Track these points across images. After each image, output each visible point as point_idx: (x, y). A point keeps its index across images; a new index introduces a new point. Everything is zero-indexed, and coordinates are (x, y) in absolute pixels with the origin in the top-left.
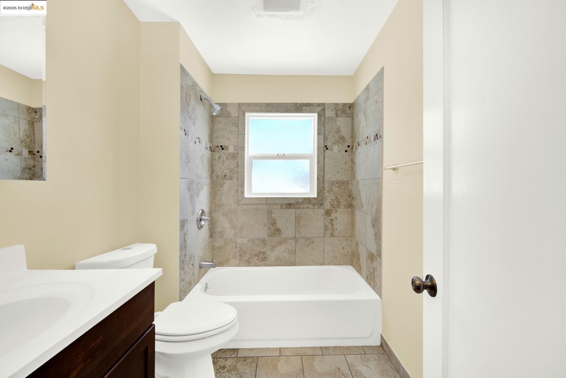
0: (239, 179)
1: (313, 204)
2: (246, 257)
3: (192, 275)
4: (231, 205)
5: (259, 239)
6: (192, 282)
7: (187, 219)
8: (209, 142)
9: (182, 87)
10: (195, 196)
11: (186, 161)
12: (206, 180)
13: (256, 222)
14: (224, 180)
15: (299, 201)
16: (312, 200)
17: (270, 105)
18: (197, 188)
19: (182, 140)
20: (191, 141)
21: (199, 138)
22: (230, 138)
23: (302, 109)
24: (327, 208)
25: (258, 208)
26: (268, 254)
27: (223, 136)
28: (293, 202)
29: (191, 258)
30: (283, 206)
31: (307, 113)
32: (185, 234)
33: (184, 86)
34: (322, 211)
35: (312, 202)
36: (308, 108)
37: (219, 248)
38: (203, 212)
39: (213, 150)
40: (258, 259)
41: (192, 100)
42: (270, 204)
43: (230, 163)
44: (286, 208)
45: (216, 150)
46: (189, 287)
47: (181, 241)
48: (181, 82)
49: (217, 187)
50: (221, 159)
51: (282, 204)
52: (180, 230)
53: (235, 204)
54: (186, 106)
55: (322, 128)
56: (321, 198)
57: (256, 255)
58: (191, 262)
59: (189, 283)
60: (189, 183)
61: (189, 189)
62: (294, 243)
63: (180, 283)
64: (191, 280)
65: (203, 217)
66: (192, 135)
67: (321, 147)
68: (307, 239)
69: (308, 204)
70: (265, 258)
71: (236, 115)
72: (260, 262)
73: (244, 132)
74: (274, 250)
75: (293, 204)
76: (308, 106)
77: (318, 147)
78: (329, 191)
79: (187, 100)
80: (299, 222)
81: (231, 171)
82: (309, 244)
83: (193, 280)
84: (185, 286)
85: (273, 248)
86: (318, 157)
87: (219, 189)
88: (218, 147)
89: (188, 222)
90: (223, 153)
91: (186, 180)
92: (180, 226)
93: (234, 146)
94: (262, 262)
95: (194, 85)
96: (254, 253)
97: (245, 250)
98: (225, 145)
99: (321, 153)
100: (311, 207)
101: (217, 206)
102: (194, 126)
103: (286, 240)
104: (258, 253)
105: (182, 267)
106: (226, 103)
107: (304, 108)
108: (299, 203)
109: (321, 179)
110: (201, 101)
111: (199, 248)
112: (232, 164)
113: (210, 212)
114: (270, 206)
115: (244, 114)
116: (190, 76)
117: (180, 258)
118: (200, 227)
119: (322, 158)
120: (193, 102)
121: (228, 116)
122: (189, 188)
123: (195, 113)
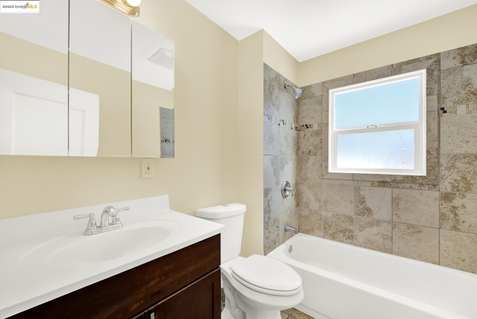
0: (323, 154)
1: (420, 184)
2: (330, 230)
3: (276, 235)
4: (315, 179)
5: (345, 216)
6: (277, 241)
7: (271, 189)
8: (294, 123)
9: (265, 81)
10: (279, 170)
11: (269, 141)
12: (291, 156)
13: (342, 198)
14: (309, 156)
15: (398, 180)
16: (418, 178)
17: (357, 75)
18: (281, 163)
19: (265, 124)
20: (275, 124)
21: (283, 120)
22: (314, 117)
23: (401, 69)
24: (446, 191)
25: (343, 183)
26: (355, 233)
27: (308, 115)
28: (388, 180)
29: (275, 221)
30: (374, 184)
31: (409, 72)
32: (269, 201)
33: (267, 80)
34: (436, 194)
35: (418, 182)
36: (410, 66)
37: (305, 217)
38: (287, 184)
39: (299, 129)
40: (343, 236)
41: (275, 90)
42: (358, 180)
43: (315, 140)
44: (378, 186)
45: (302, 129)
46: (274, 244)
47: (265, 206)
48: (264, 77)
49: (303, 162)
50: (306, 137)
51: (373, 182)
52: (264, 197)
53: (319, 178)
54: (269, 95)
55: (436, 87)
56: (432, 177)
57: (341, 231)
58: (276, 225)
59: (273, 241)
60: (273, 159)
61: (273, 164)
62: (391, 228)
63: (264, 240)
64: (275, 240)
65: (287, 188)
66: (276, 119)
67: (433, 111)
68: (410, 226)
69: (412, 183)
70: (352, 236)
71: (320, 94)
72: (346, 240)
73: (327, 109)
74: (362, 231)
75: (388, 182)
76: (411, 63)
77: (428, 112)
78: (448, 169)
79: (270, 90)
80: (398, 204)
81: (316, 147)
82: (413, 232)
83: (278, 240)
84: (269, 243)
85: (362, 228)
86: (427, 125)
87: (304, 164)
88: (303, 126)
89: (272, 191)
90: (308, 131)
91: (270, 157)
92: (264, 194)
93: (318, 123)
94: (349, 240)
95: (278, 76)
96: (339, 228)
97: (330, 223)
98: (309, 124)
99: (434, 119)
100: (417, 187)
101: (303, 179)
102: (277, 111)
103: (378, 223)
104: (344, 230)
105: (266, 227)
106: (311, 85)
107: (403, 67)
108: (397, 182)
109: (434, 153)
110: (285, 88)
111: (283, 214)
112: (317, 141)
113: (296, 184)
114: (358, 182)
115: (327, 92)
116: (274, 70)
117: (264, 219)
118: (285, 197)
119: (434, 125)
120: (276, 91)
121: (313, 96)
122: (273, 162)
123: (278, 99)
